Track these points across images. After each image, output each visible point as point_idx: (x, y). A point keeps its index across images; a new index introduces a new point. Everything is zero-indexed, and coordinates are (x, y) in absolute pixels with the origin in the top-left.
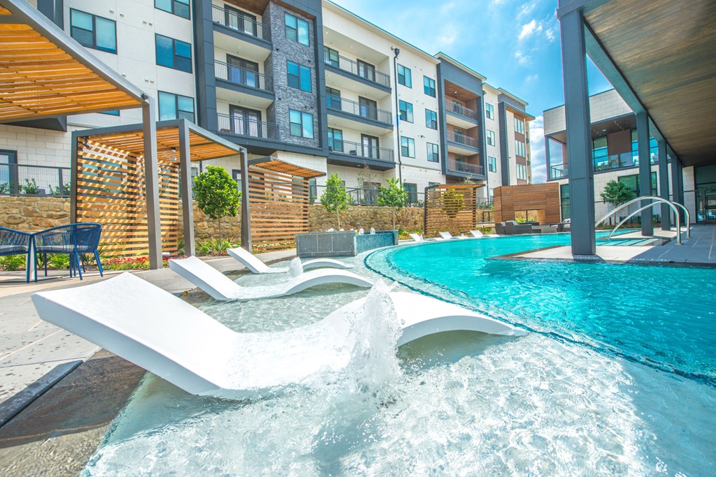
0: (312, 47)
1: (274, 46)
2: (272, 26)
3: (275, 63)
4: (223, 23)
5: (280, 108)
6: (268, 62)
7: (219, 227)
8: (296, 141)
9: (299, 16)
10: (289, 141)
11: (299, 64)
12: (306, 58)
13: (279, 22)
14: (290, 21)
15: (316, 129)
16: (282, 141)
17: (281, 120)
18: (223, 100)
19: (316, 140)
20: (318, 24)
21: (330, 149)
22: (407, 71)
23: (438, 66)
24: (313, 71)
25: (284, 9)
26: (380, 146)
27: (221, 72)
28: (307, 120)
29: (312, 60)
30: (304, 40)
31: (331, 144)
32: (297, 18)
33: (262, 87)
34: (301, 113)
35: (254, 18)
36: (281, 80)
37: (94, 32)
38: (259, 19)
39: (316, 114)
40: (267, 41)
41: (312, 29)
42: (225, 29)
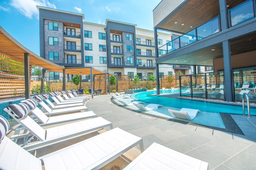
0: (133, 40)
1: (124, 43)
2: (123, 38)
3: (124, 47)
4: (112, 40)
5: (125, 57)
6: (122, 46)
7: (112, 87)
8: (129, 65)
9: (130, 33)
10: (127, 65)
11: (130, 46)
12: (131, 44)
13: (125, 37)
14: (127, 35)
15: (134, 61)
16: (126, 65)
17: (125, 60)
18: (112, 56)
19: (134, 64)
20: (134, 35)
21: (138, 65)
22: (161, 40)
23: (172, 36)
24: (133, 47)
25: (126, 33)
26: (153, 63)
27: (112, 51)
28: (132, 59)
29: (133, 44)
30: (131, 39)
31: (138, 64)
32: (129, 34)
33: (121, 53)
34: (130, 57)
35: (119, 36)
36: (125, 50)
37: (88, 47)
38: (120, 35)
39: (134, 57)
40: (122, 42)
41: (133, 36)
42: (113, 41)
